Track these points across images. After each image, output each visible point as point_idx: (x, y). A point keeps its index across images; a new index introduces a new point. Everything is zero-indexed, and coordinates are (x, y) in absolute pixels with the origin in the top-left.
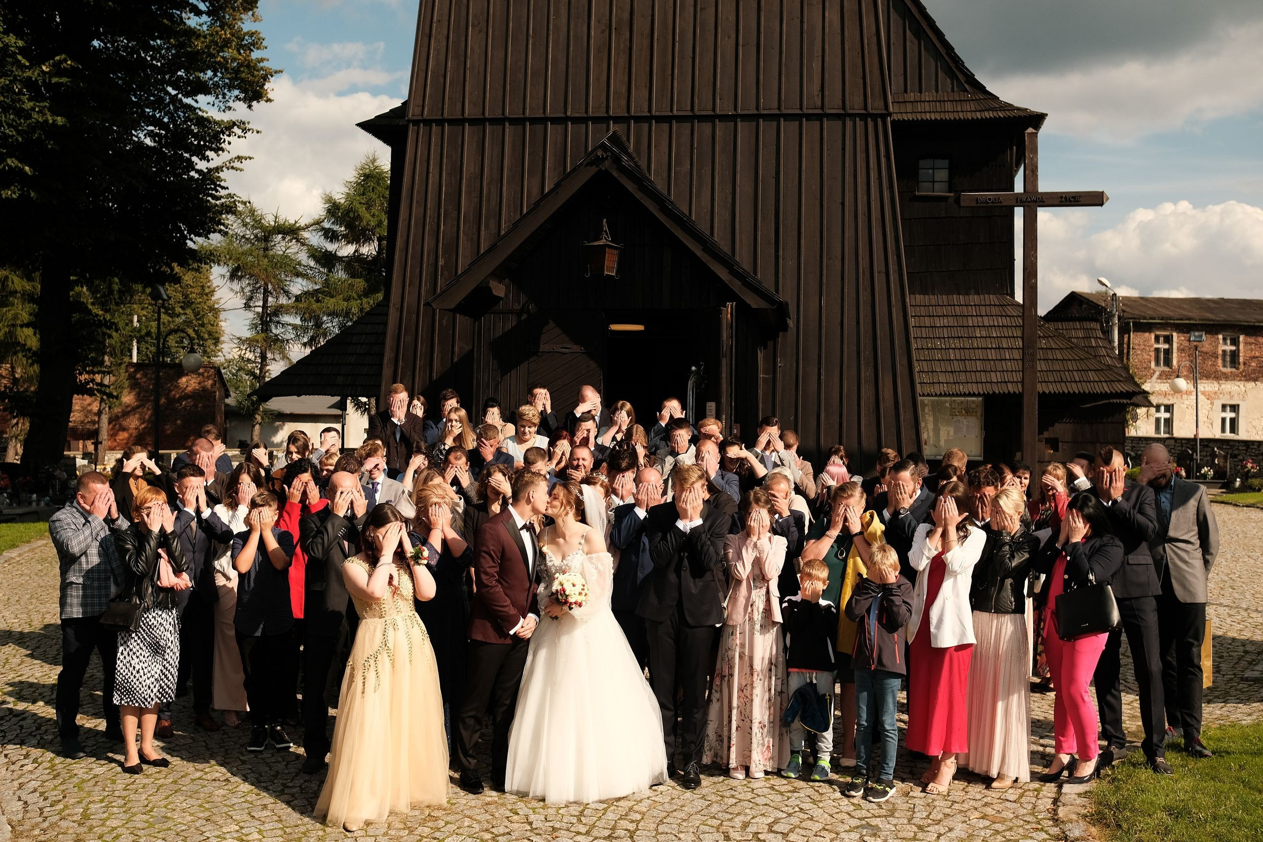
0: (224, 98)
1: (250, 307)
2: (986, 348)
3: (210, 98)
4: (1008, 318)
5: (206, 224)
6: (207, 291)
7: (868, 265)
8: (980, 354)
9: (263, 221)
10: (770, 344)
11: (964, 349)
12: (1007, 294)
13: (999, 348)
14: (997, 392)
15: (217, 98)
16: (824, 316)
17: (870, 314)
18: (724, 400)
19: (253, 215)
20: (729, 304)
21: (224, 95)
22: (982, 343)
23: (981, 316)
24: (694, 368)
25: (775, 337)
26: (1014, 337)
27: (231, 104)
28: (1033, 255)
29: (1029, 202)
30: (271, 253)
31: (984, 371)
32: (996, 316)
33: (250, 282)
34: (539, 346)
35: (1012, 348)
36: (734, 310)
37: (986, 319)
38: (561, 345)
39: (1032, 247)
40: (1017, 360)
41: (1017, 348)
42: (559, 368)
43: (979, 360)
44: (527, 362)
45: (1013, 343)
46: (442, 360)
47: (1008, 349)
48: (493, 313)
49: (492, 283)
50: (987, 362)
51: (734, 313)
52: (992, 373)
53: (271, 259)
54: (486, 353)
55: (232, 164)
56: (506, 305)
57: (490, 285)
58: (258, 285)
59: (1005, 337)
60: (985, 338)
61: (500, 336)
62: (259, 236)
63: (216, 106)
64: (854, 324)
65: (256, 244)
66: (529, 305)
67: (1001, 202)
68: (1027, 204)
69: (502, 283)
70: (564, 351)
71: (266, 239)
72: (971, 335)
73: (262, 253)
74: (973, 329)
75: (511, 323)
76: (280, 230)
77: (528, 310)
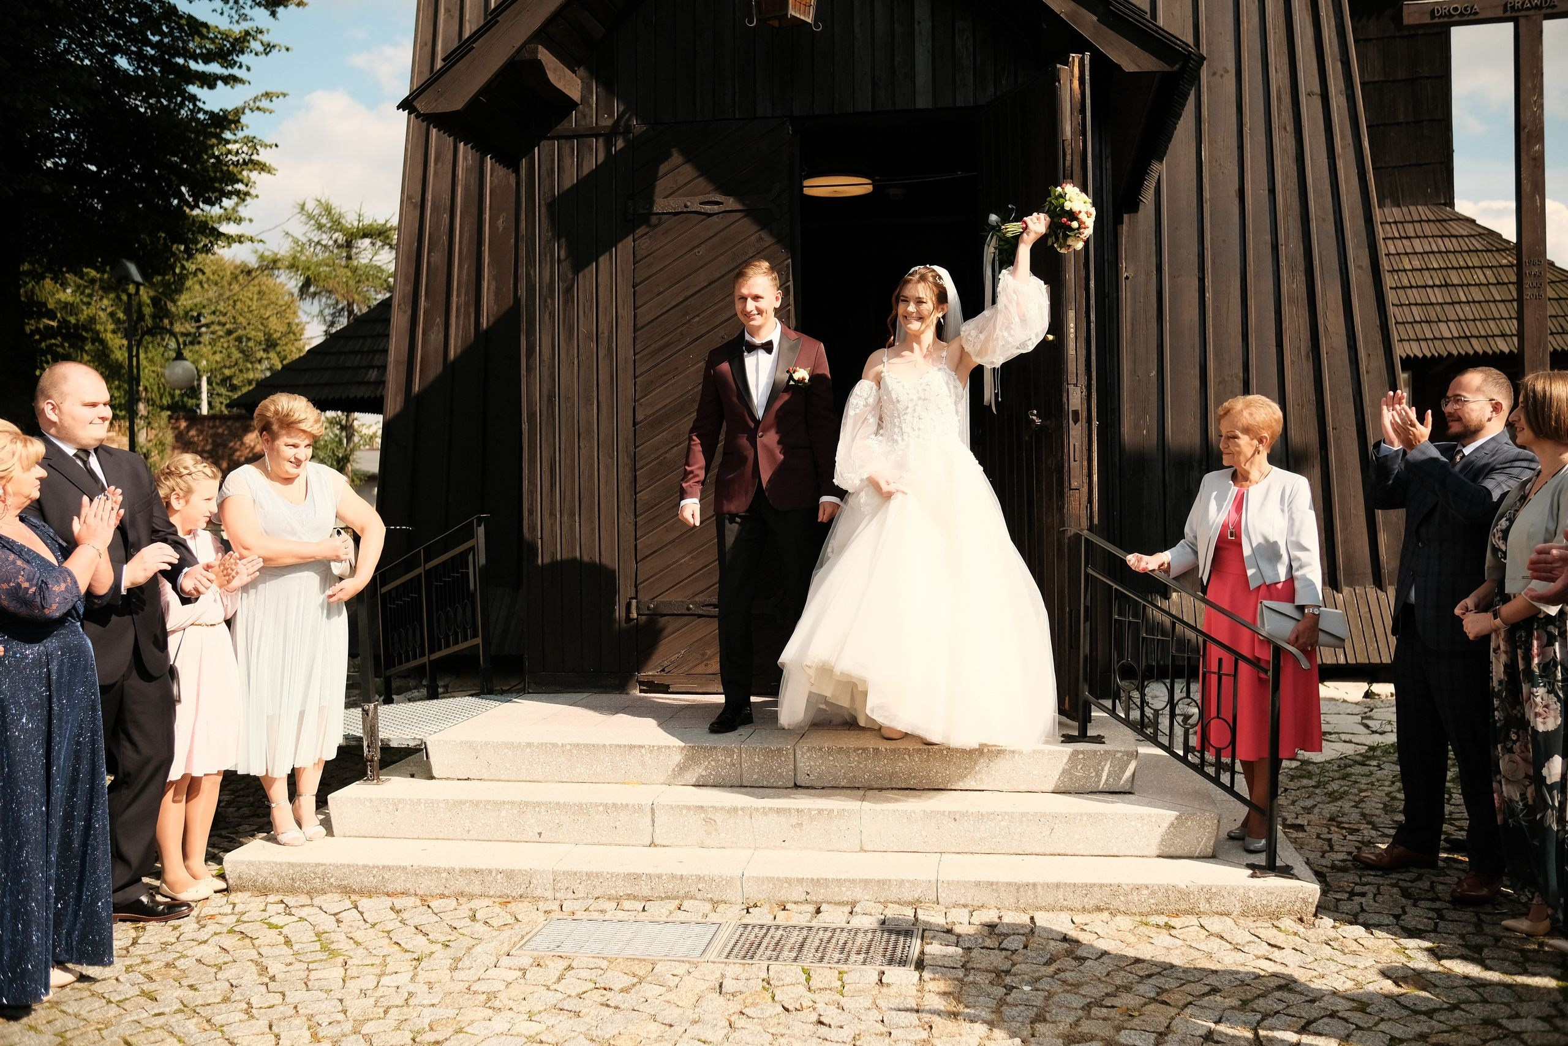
2: (1425, 287)
4: (1454, 240)
6: (296, 329)
8: (1415, 296)
9: (343, 221)
12: (1445, 204)
13: (1447, 285)
14: (1455, 353)
16: (1206, 180)
17: (1294, 174)
19: (330, 213)
20: (1075, 57)
22: (1418, 279)
23: (1408, 238)
24: (994, 218)
26: (1468, 267)
28: (1535, 102)
29: (1528, 9)
30: (355, 263)
31: (1427, 322)
32: (1433, 236)
33: (329, 302)
34: (652, 203)
35: (1469, 285)
36: (1087, 73)
37: (1416, 242)
38: (702, 198)
39: (1534, 88)
40: (1479, 302)
41: (1476, 285)
42: (698, 246)
43: (1416, 304)
44: (630, 238)
45: (1469, 277)
46: (498, 292)
47: (1461, 286)
48: (558, 138)
49: (544, 55)
50: (1430, 308)
51: (1087, 77)
52: (1440, 324)
53: (355, 270)
54: (545, 226)
55: (258, 104)
56: (584, 116)
57: (540, 56)
58: (340, 306)
59: (1453, 268)
60: (1420, 270)
61: (573, 186)
62: (340, 241)
63: (226, 14)
64: (1265, 193)
65: (336, 251)
66: (629, 119)
67: (1476, 13)
68: (1523, 13)
69: (574, 72)
70: (708, 208)
71: (349, 245)
72: (1396, 268)
73: (344, 262)
74: (1397, 257)
75: (595, 156)
76: (365, 233)
77: (628, 128)
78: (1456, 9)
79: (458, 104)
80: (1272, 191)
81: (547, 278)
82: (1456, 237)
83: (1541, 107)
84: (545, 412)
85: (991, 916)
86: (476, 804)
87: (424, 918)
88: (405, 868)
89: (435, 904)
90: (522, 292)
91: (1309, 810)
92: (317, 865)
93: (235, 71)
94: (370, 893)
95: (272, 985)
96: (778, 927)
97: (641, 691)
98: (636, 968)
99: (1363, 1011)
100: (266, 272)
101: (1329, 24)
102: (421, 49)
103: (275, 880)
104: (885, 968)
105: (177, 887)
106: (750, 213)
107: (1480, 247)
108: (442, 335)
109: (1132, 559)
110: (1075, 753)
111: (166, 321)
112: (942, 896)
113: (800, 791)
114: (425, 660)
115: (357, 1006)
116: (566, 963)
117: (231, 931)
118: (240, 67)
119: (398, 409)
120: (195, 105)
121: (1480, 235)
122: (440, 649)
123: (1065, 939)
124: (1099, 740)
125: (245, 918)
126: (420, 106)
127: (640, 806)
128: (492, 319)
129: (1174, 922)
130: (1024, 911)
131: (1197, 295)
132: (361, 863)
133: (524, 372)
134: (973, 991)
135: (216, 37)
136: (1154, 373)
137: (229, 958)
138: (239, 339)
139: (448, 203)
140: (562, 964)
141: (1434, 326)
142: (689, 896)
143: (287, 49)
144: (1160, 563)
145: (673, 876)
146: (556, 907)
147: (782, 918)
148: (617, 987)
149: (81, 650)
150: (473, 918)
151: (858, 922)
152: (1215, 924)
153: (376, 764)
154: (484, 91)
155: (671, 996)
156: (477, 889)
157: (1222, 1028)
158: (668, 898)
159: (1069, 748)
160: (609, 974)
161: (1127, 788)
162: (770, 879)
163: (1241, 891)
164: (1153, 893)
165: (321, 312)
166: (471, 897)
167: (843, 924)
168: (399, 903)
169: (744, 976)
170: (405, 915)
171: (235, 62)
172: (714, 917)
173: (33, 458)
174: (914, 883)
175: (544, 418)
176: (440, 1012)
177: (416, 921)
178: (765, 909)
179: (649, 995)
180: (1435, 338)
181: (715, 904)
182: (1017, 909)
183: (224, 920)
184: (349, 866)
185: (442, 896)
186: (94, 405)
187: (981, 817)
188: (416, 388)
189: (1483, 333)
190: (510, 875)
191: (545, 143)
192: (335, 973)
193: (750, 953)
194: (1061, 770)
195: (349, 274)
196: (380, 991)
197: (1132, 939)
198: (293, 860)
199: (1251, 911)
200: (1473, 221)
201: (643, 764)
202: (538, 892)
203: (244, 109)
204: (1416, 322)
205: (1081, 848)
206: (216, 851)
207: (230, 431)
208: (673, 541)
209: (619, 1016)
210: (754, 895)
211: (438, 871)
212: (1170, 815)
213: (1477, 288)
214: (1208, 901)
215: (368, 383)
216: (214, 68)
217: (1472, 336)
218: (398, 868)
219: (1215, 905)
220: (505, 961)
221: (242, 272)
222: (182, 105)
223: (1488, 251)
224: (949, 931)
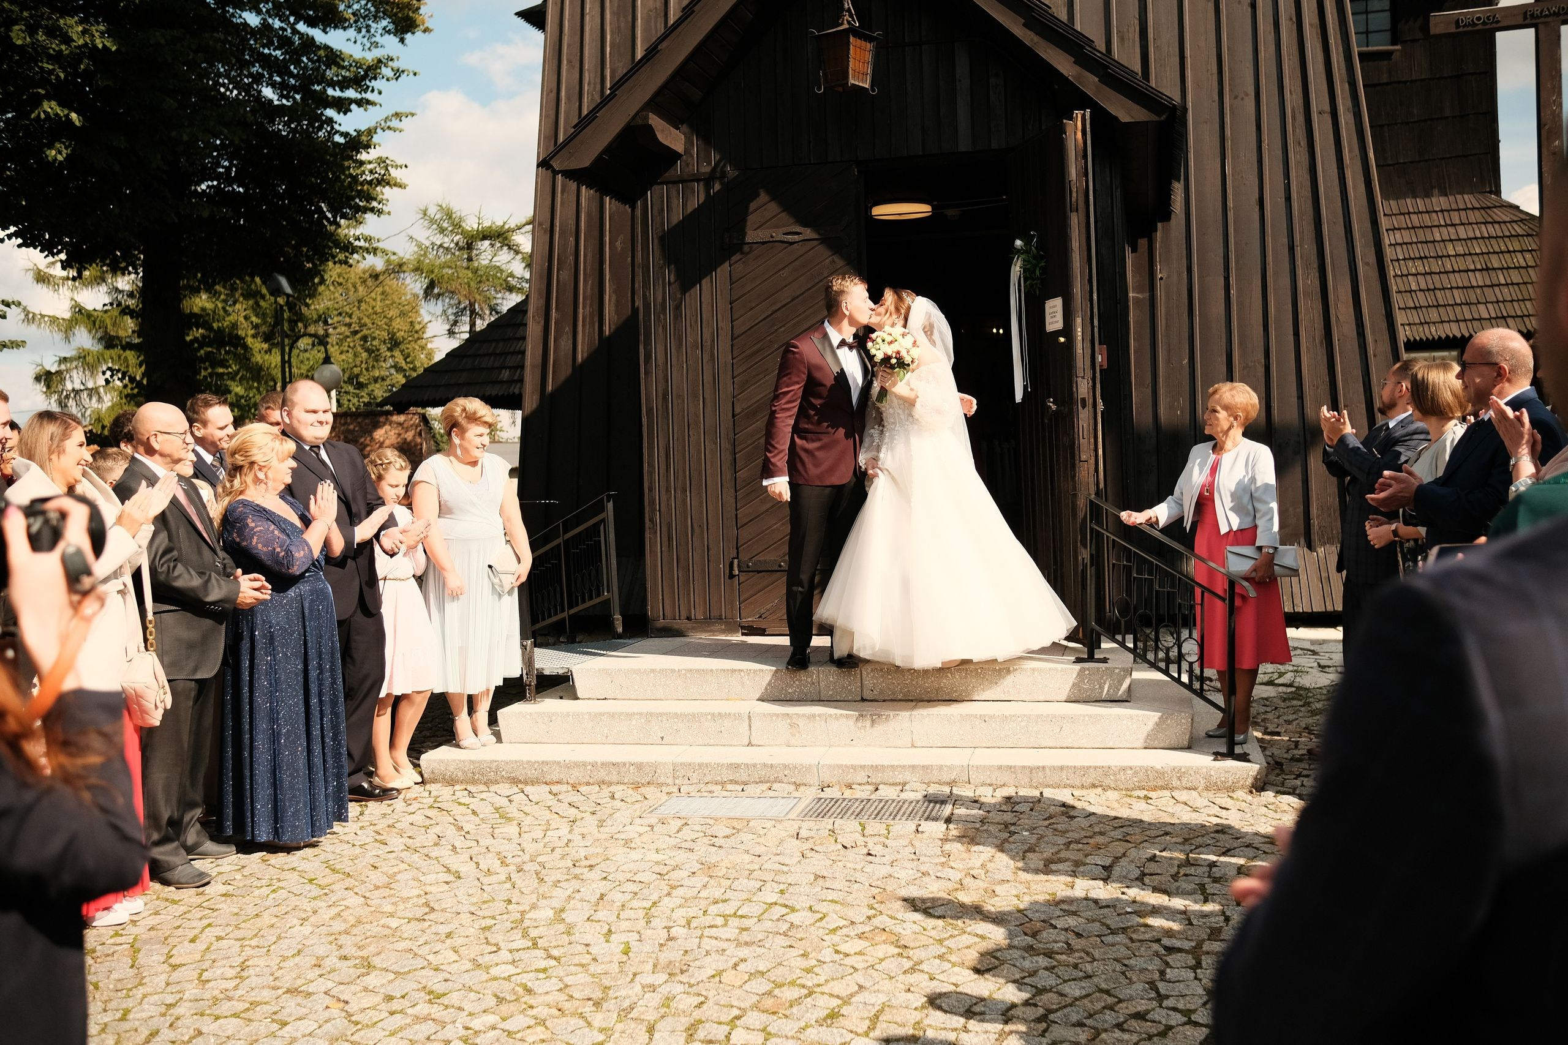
0: (368, 31)
1: (454, 333)
2: (1467, 271)
3: (351, 33)
4: (1497, 226)
5: (354, 199)
6: (417, 327)
7: (1301, 101)
8: (1457, 280)
9: (464, 225)
10: (1143, 243)
11: (1431, 273)
12: (1491, 192)
13: (1487, 269)
15: (359, 31)
16: (1230, 191)
17: (1308, 183)
18: (1078, 289)
19: (450, 217)
20: (1078, 113)
21: (368, 27)
22: (1461, 264)
23: (1453, 225)
24: (1018, 243)
25: (1149, 232)
26: (1509, 252)
27: (378, 38)
28: (1554, 101)
29: (1546, 16)
30: (476, 264)
31: (1467, 304)
32: (1477, 223)
33: (452, 302)
34: (744, 234)
35: (1508, 268)
36: (1088, 126)
37: (1461, 229)
38: (785, 230)
39: (1554, 88)
40: (1518, 284)
41: (1515, 268)
42: (783, 268)
43: (1458, 288)
44: (727, 264)
45: (1509, 260)
46: (618, 304)
47: (1501, 269)
48: (667, 183)
49: (654, 121)
50: (1471, 291)
51: (1088, 130)
52: (1480, 306)
53: (475, 271)
54: (657, 253)
55: (389, 123)
56: (688, 165)
57: (650, 122)
58: (462, 306)
59: (1494, 253)
60: (1463, 255)
61: (680, 222)
62: (461, 244)
63: (359, 42)
64: (1282, 201)
65: (457, 253)
66: (724, 166)
67: (1498, 22)
68: (1543, 20)
69: (677, 128)
70: (790, 238)
71: (469, 247)
72: (1440, 254)
73: (465, 264)
74: (1442, 244)
75: (697, 198)
76: (486, 234)
77: (723, 174)
78: (1479, 19)
79: (586, 163)
80: (1288, 199)
81: (660, 298)
82: (1499, 223)
83: (1560, 105)
84: (660, 407)
85: (1010, 791)
86: (612, 715)
87: (575, 798)
88: (559, 763)
89: (582, 789)
90: (639, 303)
91: (1289, 722)
92: (492, 762)
93: (369, 96)
94: (533, 783)
95: (467, 836)
96: (844, 800)
97: (743, 634)
98: (735, 824)
99: (1272, 843)
100: (392, 276)
101: (1337, 49)
102: (548, 95)
103: (460, 774)
104: (923, 823)
105: (387, 779)
106: (825, 240)
107: (1520, 232)
108: (570, 342)
109: (1124, 515)
110: (1082, 670)
111: (300, 325)
112: (973, 777)
113: (866, 703)
114: (565, 614)
115: (531, 848)
116: (683, 822)
117: (431, 807)
118: (373, 91)
119: (535, 406)
120: (332, 128)
121: (1522, 220)
122: (577, 605)
123: (1064, 805)
124: (1105, 660)
125: (439, 799)
126: (556, 164)
127: (740, 715)
128: (613, 327)
129: (1151, 794)
130: (1036, 788)
131: (1223, 292)
132: (525, 759)
133: (642, 375)
134: (986, 835)
135: (351, 65)
136: (1186, 361)
137: (432, 822)
138: (364, 339)
139: (574, 228)
140: (680, 823)
141: (1474, 308)
142: (777, 780)
143: (415, 74)
144: (1147, 517)
145: (765, 765)
146: (675, 789)
147: (848, 794)
148: (720, 835)
149: (323, 591)
150: (613, 797)
151: (908, 795)
152: (1183, 795)
153: (533, 688)
154: (607, 150)
155: (759, 840)
156: (614, 778)
157: (1164, 854)
158: (761, 782)
159: (1078, 667)
160: (715, 828)
161: (1124, 698)
162: (839, 766)
163: (1205, 770)
164: (1136, 773)
165: (444, 311)
166: (610, 784)
167: (894, 797)
168: (555, 788)
169: (815, 828)
170: (560, 797)
171: (368, 87)
172: (796, 794)
173: (286, 453)
174: (951, 768)
175: (660, 412)
176: (591, 850)
177: (570, 800)
178: (836, 789)
179: (744, 839)
180: (1474, 319)
181: (797, 786)
182: (1031, 787)
183: (425, 801)
184: (516, 762)
185: (588, 784)
186: (315, 412)
187: (1005, 718)
188: (550, 388)
189: (1519, 313)
190: (640, 766)
191: (656, 187)
192: (513, 830)
193: (821, 815)
194: (1071, 684)
195: (470, 275)
196: (547, 840)
197: (1116, 805)
198: (473, 758)
199: (1212, 786)
200: (1517, 207)
201: (742, 684)
202: (662, 780)
203: (376, 128)
204: (1456, 304)
205: (1084, 742)
206: (415, 751)
207: (361, 427)
208: (767, 511)
209: (721, 851)
210: (827, 778)
211: (584, 764)
212: (1154, 716)
213: (1516, 271)
214: (1179, 778)
215: (502, 382)
216: (351, 93)
217: (1509, 316)
218: (554, 762)
219: (1184, 783)
220: (638, 821)
221: (371, 276)
222: (320, 128)
223: (1528, 235)
224: (976, 801)
